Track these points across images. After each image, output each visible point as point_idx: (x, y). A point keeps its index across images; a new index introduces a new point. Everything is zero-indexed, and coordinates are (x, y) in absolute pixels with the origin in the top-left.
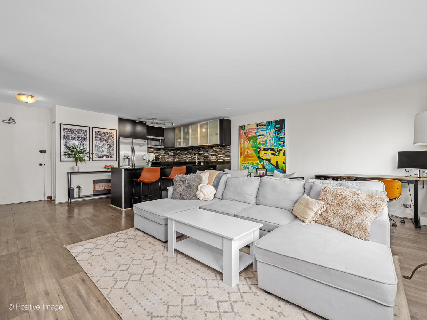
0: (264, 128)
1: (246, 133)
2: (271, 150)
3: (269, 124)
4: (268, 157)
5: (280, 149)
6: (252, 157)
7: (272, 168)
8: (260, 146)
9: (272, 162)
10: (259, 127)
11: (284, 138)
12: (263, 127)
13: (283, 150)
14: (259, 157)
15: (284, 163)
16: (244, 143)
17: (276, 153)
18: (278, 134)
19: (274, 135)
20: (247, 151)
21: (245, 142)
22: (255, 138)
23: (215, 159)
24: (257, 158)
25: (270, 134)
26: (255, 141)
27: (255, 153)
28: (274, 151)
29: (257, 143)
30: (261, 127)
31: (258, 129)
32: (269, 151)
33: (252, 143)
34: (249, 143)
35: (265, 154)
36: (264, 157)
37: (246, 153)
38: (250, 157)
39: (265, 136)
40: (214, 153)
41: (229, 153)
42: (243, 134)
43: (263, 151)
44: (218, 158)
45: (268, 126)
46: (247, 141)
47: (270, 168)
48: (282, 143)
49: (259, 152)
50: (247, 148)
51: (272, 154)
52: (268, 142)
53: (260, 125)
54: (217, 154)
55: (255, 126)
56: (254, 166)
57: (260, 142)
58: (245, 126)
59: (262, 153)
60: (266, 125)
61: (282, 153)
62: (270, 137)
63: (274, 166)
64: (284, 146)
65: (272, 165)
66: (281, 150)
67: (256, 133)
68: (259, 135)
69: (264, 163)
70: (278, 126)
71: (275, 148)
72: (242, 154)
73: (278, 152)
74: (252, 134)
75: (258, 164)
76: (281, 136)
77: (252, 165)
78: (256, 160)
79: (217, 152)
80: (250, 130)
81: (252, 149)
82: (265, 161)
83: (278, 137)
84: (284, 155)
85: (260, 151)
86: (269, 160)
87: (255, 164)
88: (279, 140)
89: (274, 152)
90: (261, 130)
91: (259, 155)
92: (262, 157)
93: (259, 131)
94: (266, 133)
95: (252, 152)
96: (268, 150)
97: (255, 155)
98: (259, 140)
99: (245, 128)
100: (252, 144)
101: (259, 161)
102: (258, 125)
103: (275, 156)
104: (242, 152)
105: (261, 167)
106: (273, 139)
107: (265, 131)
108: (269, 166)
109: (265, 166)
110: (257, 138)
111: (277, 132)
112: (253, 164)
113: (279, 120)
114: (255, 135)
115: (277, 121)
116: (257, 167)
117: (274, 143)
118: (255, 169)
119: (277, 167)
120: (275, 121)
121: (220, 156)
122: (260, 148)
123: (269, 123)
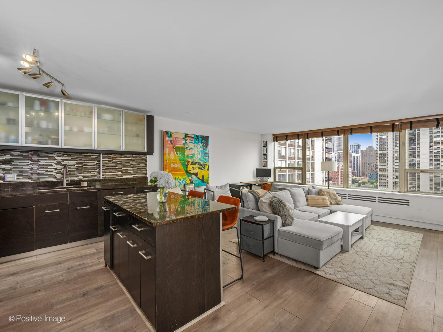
0: (192, 141)
1: (172, 141)
2: (198, 165)
3: (196, 138)
4: (195, 171)
5: (206, 163)
6: (180, 171)
7: (199, 182)
8: (188, 159)
9: (199, 176)
10: (188, 138)
11: (209, 153)
12: (192, 139)
13: (208, 164)
14: (187, 172)
15: (208, 177)
16: (169, 154)
17: (202, 167)
18: (204, 149)
19: (201, 149)
20: (174, 164)
21: (172, 152)
22: (182, 150)
23: (117, 175)
24: (185, 172)
25: (197, 148)
26: (183, 153)
27: (183, 167)
28: (201, 165)
29: (185, 156)
30: (190, 138)
31: (186, 140)
32: (197, 165)
33: (179, 154)
34: (176, 154)
35: (193, 168)
36: (192, 171)
37: (172, 166)
38: (177, 171)
39: (193, 149)
40: (114, 165)
41: (144, 165)
42: (169, 142)
43: (191, 164)
44: (122, 172)
45: (196, 139)
46: (174, 152)
47: (197, 182)
48: (207, 158)
49: (187, 166)
50: (174, 160)
51: (199, 168)
52: (196, 155)
53: (188, 136)
54: (120, 166)
55: (183, 136)
56: (181, 181)
57: (188, 155)
58: (171, 133)
59: (190, 167)
60: (194, 138)
61: (207, 167)
62: (198, 151)
63: (201, 180)
64: (208, 161)
65: (199, 179)
66: (206, 165)
67: (184, 144)
68: (187, 147)
69: (191, 178)
70: (204, 141)
71: (202, 162)
72: (167, 167)
73: (204, 167)
74: (179, 144)
75: (186, 178)
76: (206, 152)
77: (179, 181)
78: (183, 174)
79: (121, 163)
80: (178, 140)
81: (180, 161)
82: (193, 175)
83: (204, 152)
84: (208, 169)
85: (188, 164)
86: (196, 174)
87: (182, 180)
88: (205, 155)
89: (201, 167)
90: (189, 142)
91: (187, 169)
92: (190, 172)
93: (187, 143)
94: (194, 146)
95: (179, 165)
96: (195, 164)
97: (183, 169)
98: (187, 153)
99: (171, 135)
100: (179, 156)
101: (186, 176)
102: (186, 136)
103: (201, 171)
104: (168, 165)
105: (188, 182)
106: (200, 153)
107: (193, 144)
108: (197, 181)
109: (193, 181)
110: (185, 150)
111: (203, 147)
112: (180, 179)
113: (205, 136)
114: (183, 146)
115: (203, 136)
116: (185, 183)
117: (201, 158)
118: (183, 185)
119: (203, 181)
120: (201, 136)
121: (127, 170)
122: (188, 161)
123: (197, 136)
